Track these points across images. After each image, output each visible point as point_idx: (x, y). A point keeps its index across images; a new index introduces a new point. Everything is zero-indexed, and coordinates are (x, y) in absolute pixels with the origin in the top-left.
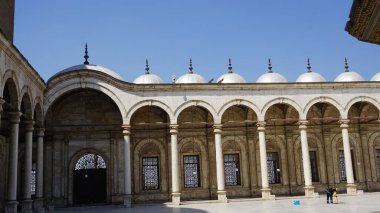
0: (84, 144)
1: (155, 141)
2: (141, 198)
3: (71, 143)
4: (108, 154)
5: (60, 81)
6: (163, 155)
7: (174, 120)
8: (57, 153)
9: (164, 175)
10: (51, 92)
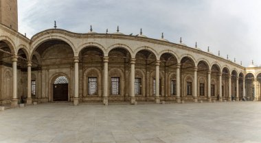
0: (57, 71)
1: (96, 69)
2: (87, 99)
3: (50, 70)
4: (69, 76)
5: (38, 37)
6: (100, 76)
7: (106, 54)
8: (43, 76)
9: (100, 87)
10: (33, 43)
